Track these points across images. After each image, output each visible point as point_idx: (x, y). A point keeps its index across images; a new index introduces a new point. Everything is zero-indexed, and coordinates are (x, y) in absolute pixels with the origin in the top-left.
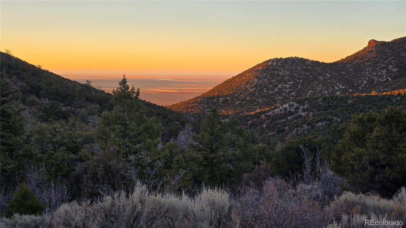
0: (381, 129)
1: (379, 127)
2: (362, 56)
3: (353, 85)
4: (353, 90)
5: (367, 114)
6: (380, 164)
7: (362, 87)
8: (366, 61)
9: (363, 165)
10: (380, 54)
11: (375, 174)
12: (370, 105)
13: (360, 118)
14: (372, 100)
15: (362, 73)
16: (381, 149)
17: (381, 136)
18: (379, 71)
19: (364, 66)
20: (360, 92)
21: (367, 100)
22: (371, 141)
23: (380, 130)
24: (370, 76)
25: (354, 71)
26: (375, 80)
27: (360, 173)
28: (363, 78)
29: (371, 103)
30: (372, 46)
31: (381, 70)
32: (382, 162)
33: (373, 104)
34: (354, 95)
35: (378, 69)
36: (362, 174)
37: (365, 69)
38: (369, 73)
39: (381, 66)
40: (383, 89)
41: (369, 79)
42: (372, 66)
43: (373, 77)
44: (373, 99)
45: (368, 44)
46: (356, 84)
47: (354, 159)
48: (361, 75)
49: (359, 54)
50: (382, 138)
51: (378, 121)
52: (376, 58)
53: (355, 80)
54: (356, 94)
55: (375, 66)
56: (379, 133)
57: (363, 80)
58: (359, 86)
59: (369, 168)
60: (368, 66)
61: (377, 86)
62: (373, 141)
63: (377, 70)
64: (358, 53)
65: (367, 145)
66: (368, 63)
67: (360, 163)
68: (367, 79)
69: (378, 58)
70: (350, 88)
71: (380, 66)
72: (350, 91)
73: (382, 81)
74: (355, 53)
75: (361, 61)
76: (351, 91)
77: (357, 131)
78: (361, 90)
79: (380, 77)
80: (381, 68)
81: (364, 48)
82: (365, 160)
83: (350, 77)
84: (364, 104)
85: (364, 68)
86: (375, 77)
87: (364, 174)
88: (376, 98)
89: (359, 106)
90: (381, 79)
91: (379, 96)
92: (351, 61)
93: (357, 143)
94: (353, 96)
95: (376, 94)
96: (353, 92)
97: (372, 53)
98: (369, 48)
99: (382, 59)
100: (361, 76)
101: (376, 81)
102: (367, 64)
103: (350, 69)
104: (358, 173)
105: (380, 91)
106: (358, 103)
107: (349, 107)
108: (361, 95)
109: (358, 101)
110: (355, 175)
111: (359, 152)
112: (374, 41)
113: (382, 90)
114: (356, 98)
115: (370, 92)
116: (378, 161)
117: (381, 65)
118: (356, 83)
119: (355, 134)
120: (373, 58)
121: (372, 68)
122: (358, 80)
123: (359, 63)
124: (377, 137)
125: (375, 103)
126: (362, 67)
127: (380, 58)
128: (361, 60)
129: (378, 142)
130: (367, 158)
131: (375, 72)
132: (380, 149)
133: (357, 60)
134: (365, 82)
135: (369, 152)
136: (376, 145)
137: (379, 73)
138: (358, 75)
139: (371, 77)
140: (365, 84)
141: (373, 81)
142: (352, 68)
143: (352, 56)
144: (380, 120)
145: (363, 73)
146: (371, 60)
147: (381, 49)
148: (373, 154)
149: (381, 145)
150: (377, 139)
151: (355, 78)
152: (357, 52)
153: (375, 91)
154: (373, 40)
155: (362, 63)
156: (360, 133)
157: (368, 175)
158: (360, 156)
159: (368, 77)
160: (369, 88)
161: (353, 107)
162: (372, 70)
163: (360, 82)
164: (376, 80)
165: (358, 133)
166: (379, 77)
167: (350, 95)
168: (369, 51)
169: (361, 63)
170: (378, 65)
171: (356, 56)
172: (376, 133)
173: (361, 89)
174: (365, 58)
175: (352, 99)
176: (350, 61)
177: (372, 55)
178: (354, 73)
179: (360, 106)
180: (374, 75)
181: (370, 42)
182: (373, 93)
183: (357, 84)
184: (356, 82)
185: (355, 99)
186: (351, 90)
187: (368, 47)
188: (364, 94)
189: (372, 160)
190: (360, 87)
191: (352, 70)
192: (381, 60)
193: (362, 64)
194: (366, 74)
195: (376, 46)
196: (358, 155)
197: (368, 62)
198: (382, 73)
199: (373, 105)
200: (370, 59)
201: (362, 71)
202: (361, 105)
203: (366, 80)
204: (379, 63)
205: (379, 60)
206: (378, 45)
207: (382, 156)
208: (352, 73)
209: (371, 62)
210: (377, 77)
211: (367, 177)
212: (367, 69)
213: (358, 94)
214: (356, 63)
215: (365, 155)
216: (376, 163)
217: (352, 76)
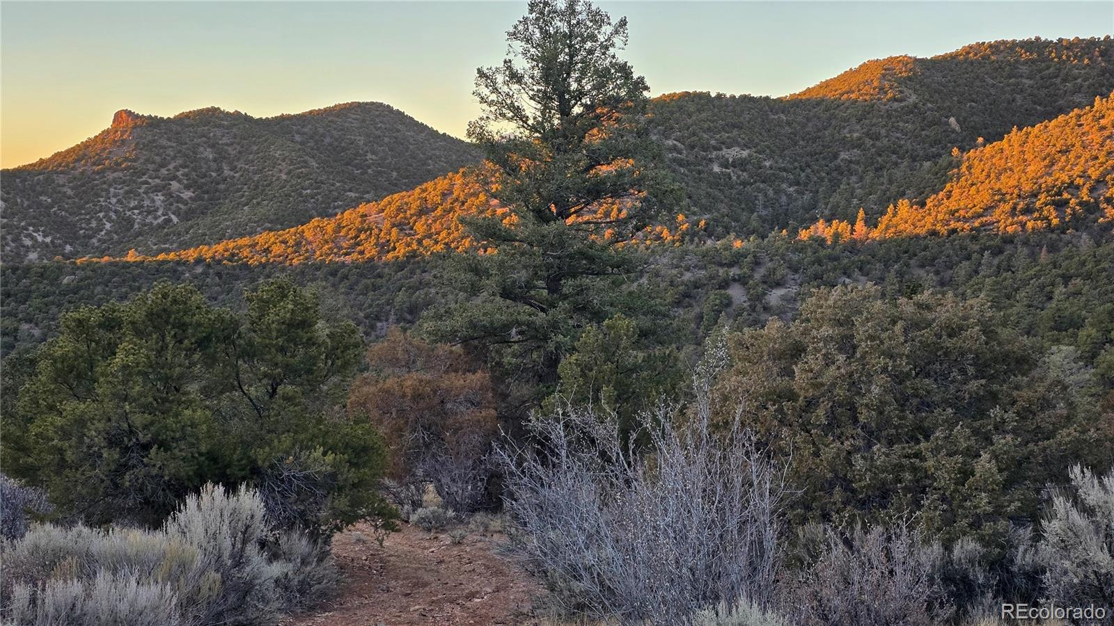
0: (136, 348)
1: (130, 342)
2: (97, 154)
3: (75, 234)
4: (74, 248)
5: (103, 308)
6: (134, 440)
7: (99, 240)
8: (109, 169)
9: (89, 447)
10: (146, 151)
11: (122, 468)
12: (124, 290)
13: (79, 320)
14: (128, 275)
15: (99, 201)
16: (139, 399)
17: (138, 364)
18: (144, 196)
19: (105, 183)
20: (94, 253)
21: (114, 274)
22: (110, 379)
23: (133, 349)
24: (121, 210)
25: (76, 195)
26: (134, 220)
27: (81, 470)
28: (101, 215)
29: (124, 283)
30: (123, 127)
31: (151, 195)
32: (140, 435)
33: (130, 286)
34: (78, 261)
35: (141, 191)
36: (88, 474)
37: (107, 191)
38: (119, 201)
39: (150, 184)
40: (156, 244)
41: (118, 218)
42: (124, 182)
43: (128, 213)
44: (130, 273)
45: (114, 122)
46: (83, 231)
47: (65, 434)
48: (96, 205)
49: (88, 147)
50: (139, 371)
51: (127, 324)
52: (135, 160)
53: (81, 219)
54: (84, 259)
55: (135, 182)
56: (131, 357)
57: (101, 220)
58: (90, 237)
59: (105, 455)
60: (115, 181)
61: (140, 238)
62: (116, 380)
63: (139, 195)
64: (86, 145)
65: (100, 391)
66: (115, 175)
67: (80, 440)
68: (114, 217)
69: (142, 161)
70: (66, 243)
71: (146, 183)
72: (66, 251)
73: (155, 223)
74: (78, 145)
75: (96, 168)
76: (71, 252)
77: (71, 354)
78: (97, 248)
79: (149, 213)
80: (150, 189)
81: (103, 132)
82: (94, 433)
83: (67, 212)
84: (107, 286)
85: (105, 186)
86: (136, 211)
87: (92, 473)
88: (140, 270)
89: (93, 292)
90: (150, 217)
91: (145, 263)
92: (67, 166)
93: (71, 389)
94: (74, 263)
95: (138, 259)
96: (75, 254)
97: (125, 146)
98: (117, 131)
99: (153, 165)
100: (98, 208)
101: (139, 223)
102: (111, 176)
103: (65, 189)
104: (77, 469)
105: (148, 252)
106: (89, 284)
107: (65, 295)
108: (97, 263)
109: (89, 278)
110: (67, 477)
111: (78, 412)
112: (129, 113)
113: (155, 247)
114: (83, 270)
115: (124, 252)
116: (131, 432)
117: (150, 181)
118: (84, 228)
119: (65, 364)
120: (126, 159)
121: (127, 188)
122: (89, 220)
123: (89, 173)
124: (125, 367)
125: (137, 284)
126: (97, 185)
127: (147, 160)
128: (94, 164)
129: (128, 381)
130: (100, 426)
131: (135, 200)
132: (135, 401)
133: (85, 165)
134: (108, 226)
135: (104, 412)
136: (125, 390)
137: (147, 203)
138: (87, 206)
139: (124, 211)
140: (108, 233)
141: (130, 222)
142: (71, 185)
143: (68, 152)
144: (133, 323)
145: (102, 199)
146: (123, 166)
147: (150, 138)
148: (117, 416)
149: (137, 388)
150: (127, 372)
151: (81, 214)
152: (82, 142)
153: (136, 250)
154: (126, 111)
155: (98, 173)
156: (80, 360)
157: (103, 473)
158: (81, 422)
159: (116, 212)
160: (119, 242)
161: (75, 294)
162: (127, 192)
163: (94, 224)
164: (138, 220)
165: (75, 360)
166: (145, 213)
167: (68, 262)
168: (116, 142)
169: (94, 172)
170: (142, 180)
171: (81, 153)
172: (122, 359)
173: (97, 244)
174: (106, 159)
175: (74, 274)
176: (64, 167)
177: (126, 151)
178: (77, 200)
179: (96, 291)
180: (131, 206)
181: (119, 116)
182: (132, 257)
183: (87, 230)
184: (83, 225)
185: (80, 273)
186: (68, 248)
187: (114, 129)
188: (106, 258)
189: (113, 433)
190: (94, 240)
191: (70, 192)
192: (151, 167)
193: (97, 177)
194: (110, 203)
195: (134, 128)
196: (76, 421)
197: (115, 172)
198: (153, 201)
199: (132, 289)
200: (120, 164)
201: (99, 196)
202: (99, 289)
203: (110, 220)
204: (144, 174)
205: (144, 167)
206: (140, 126)
207: (138, 419)
208: (70, 201)
209: (122, 170)
210: (139, 214)
211: (102, 481)
212: (112, 190)
213: (91, 258)
214: (82, 173)
215: (93, 419)
216: (125, 438)
217: (71, 208)
